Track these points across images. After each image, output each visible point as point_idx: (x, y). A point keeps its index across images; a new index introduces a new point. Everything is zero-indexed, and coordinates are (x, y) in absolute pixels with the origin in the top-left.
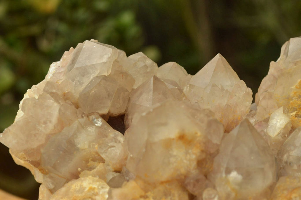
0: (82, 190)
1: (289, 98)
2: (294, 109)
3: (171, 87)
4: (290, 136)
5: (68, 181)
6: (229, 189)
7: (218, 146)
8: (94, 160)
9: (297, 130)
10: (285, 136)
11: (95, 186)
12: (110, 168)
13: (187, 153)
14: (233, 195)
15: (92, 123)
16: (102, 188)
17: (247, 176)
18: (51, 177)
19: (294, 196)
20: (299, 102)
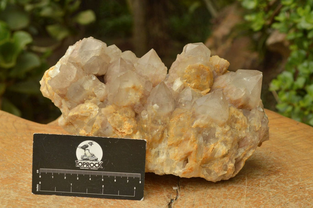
0: (85, 108)
1: (183, 73)
2: (186, 79)
3: (128, 63)
4: (183, 91)
5: (78, 104)
6: (153, 112)
7: (150, 92)
8: (91, 96)
9: (186, 88)
10: (180, 91)
11: (92, 107)
12: (99, 100)
13: (136, 94)
14: (155, 114)
15: (91, 78)
16: (95, 108)
17: (161, 106)
18: (70, 102)
19: (181, 116)
20: (188, 76)
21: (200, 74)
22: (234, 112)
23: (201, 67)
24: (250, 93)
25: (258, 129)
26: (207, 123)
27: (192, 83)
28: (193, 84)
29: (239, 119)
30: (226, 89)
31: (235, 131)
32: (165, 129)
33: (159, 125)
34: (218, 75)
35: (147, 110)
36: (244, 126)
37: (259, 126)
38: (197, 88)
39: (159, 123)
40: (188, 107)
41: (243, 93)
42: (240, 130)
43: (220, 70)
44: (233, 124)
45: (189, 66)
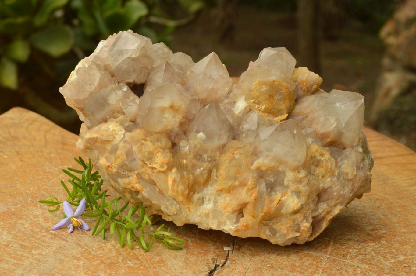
0: (108, 130)
1: (251, 90)
2: (253, 98)
3: (177, 70)
4: (247, 115)
5: (100, 123)
6: (197, 142)
7: (195, 115)
8: (118, 112)
10: (244, 115)
11: (116, 129)
12: (128, 119)
13: (174, 117)
14: (199, 146)
15: (120, 89)
16: (121, 130)
17: (209, 137)
18: (90, 119)
19: (236, 152)
20: (257, 94)
21: (274, 93)
22: (317, 151)
23: (276, 83)
24: (344, 125)
25: (352, 177)
26: (272, 164)
27: (262, 104)
28: (263, 107)
29: (323, 161)
30: (311, 116)
31: (315, 179)
32: (213, 168)
33: (205, 162)
34: (304, 95)
35: (188, 140)
36: (330, 172)
37: (353, 173)
38: (269, 113)
39: (204, 159)
40: (251, 139)
41: (332, 124)
42: (323, 177)
43: (308, 88)
44: (313, 167)
45: (259, 81)
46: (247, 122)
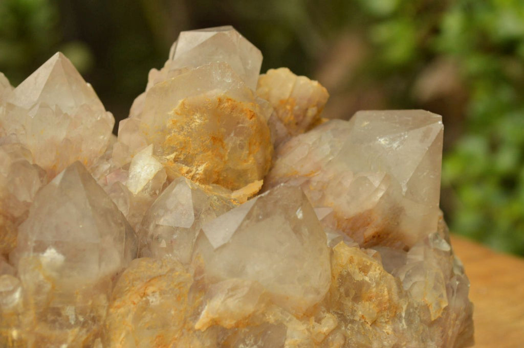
1: (164, 131)
2: (173, 150)
4: (162, 194)
6: (41, 277)
7: (28, 205)
9: (173, 183)
10: (155, 193)
14: (48, 287)
19: (150, 290)
20: (181, 138)
21: (223, 130)
22: (351, 261)
23: (226, 105)
24: (405, 190)
25: (439, 315)
26: (250, 308)
27: (196, 163)
28: (201, 169)
29: (369, 286)
30: (317, 178)
31: (359, 332)
32: (93, 341)
33: (70, 326)
34: (290, 135)
35: (16, 274)
36: (389, 309)
37: (438, 304)
38: (217, 182)
39: (67, 318)
40: (183, 253)
41: (377, 190)
42: (374, 323)
43: (297, 116)
44: (348, 303)
45: (183, 104)
46: (167, 210)
